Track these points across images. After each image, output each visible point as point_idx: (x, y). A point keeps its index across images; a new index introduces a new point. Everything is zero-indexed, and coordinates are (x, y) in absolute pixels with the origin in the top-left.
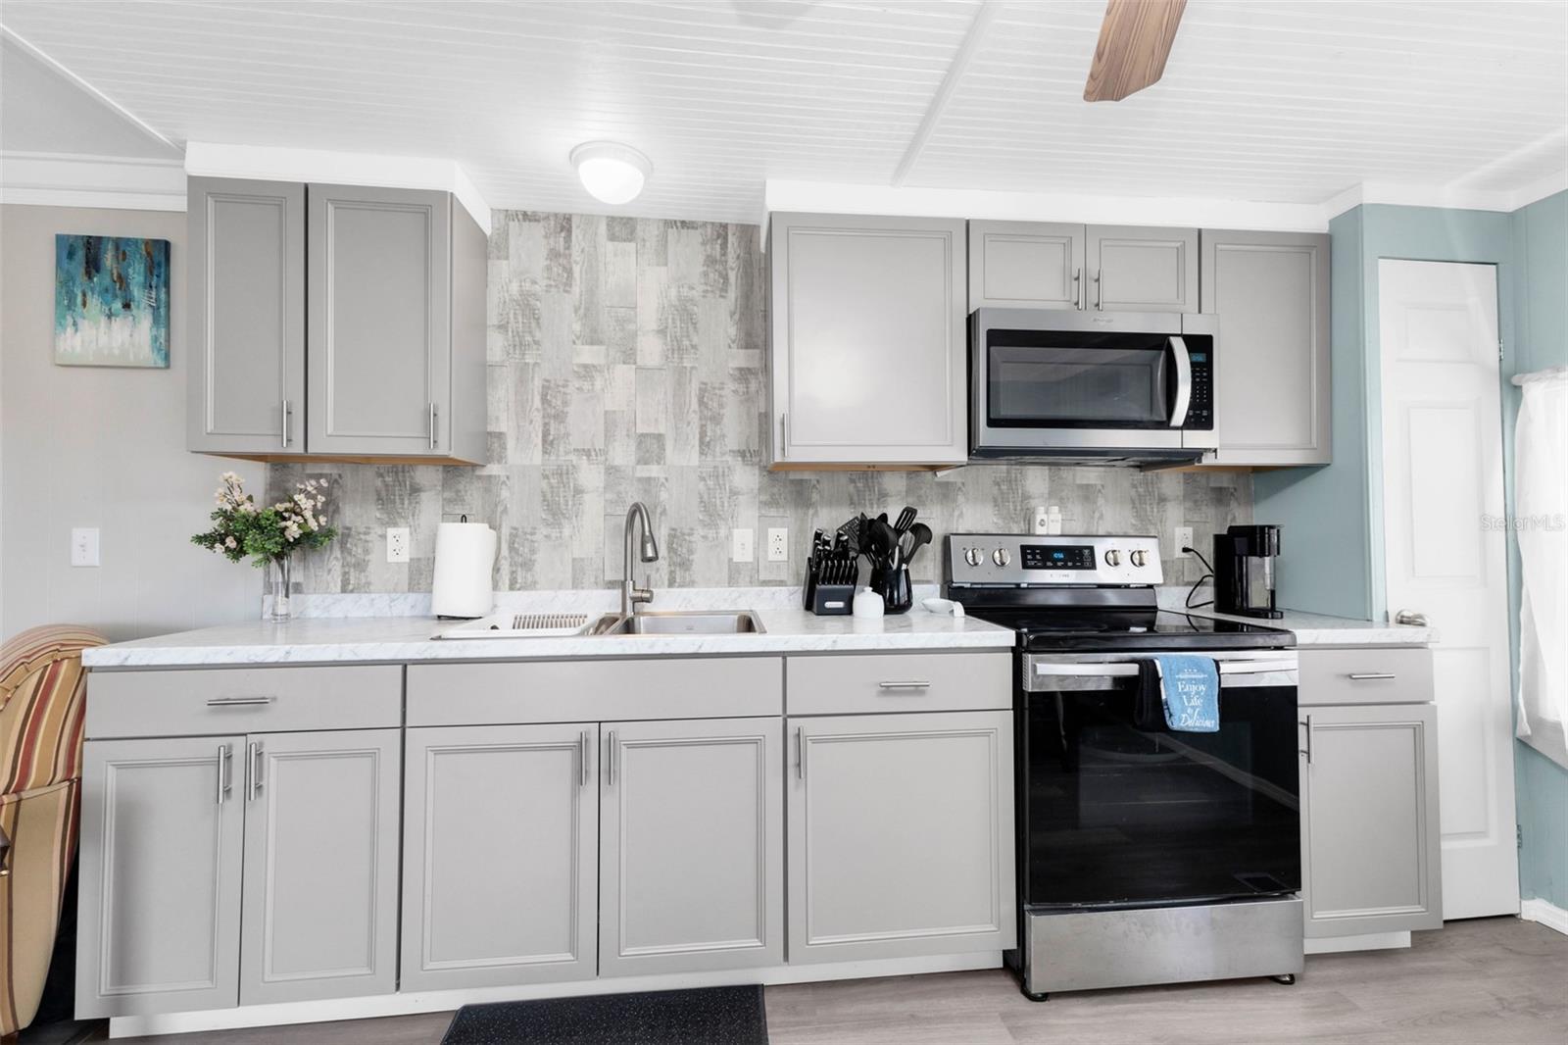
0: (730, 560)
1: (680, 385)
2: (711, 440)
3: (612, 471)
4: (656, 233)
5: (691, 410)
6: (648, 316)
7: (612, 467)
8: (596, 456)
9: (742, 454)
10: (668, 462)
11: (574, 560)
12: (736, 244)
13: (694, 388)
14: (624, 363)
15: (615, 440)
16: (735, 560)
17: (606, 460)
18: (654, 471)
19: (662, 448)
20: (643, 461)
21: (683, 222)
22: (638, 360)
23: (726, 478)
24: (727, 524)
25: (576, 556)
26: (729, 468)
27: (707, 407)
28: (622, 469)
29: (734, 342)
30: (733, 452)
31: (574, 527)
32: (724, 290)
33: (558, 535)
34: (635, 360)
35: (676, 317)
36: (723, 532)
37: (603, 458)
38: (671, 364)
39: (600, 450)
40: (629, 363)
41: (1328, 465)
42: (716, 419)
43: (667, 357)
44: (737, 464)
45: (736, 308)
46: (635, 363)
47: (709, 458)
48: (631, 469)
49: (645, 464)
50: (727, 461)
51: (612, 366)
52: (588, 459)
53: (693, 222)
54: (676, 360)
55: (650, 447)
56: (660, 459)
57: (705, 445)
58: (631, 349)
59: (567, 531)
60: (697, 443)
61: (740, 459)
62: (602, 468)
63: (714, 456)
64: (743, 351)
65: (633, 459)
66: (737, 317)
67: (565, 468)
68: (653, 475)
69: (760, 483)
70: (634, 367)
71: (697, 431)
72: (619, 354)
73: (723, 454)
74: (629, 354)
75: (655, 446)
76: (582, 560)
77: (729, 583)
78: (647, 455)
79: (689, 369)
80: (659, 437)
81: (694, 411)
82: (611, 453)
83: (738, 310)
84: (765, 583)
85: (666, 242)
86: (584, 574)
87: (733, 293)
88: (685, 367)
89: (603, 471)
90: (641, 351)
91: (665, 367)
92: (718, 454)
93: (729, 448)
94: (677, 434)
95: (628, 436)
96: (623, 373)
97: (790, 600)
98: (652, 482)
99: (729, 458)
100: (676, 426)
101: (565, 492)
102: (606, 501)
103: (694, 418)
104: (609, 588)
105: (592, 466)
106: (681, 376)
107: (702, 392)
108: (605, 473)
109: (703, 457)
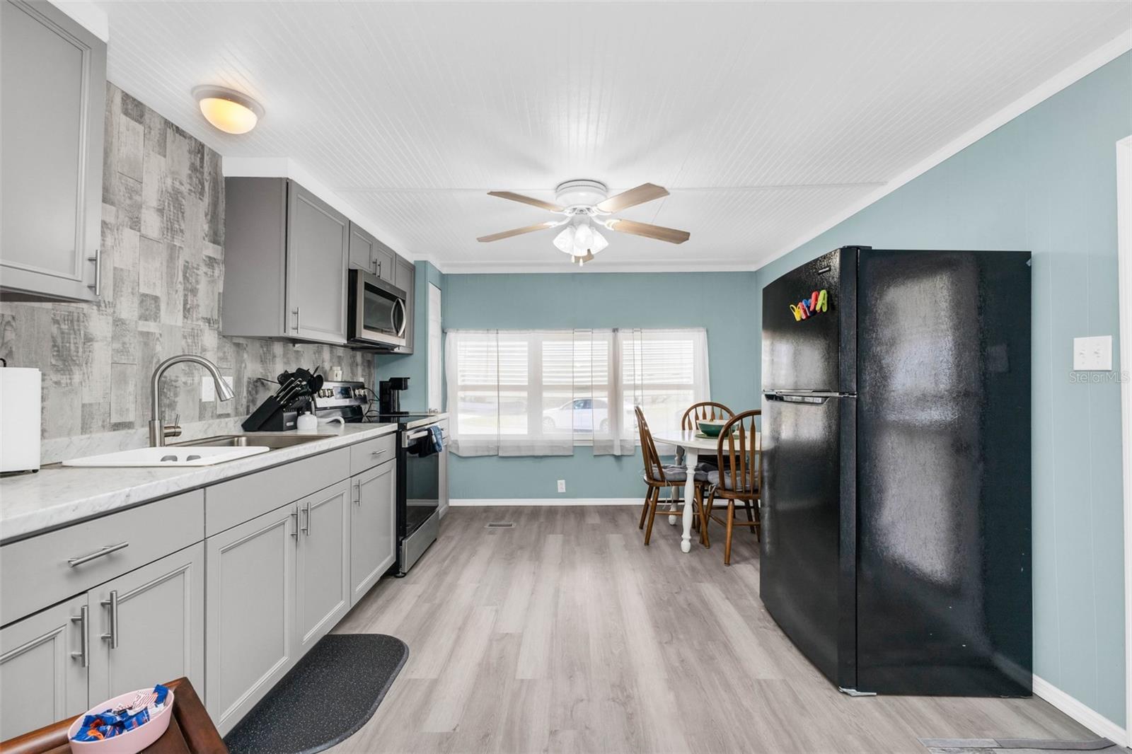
0: (200, 400)
1: (172, 258)
2: (190, 307)
3: (118, 322)
4: (159, 127)
5: (178, 282)
6: (151, 194)
7: (120, 320)
8: (106, 307)
9: (208, 321)
10: (162, 321)
11: (83, 405)
12: (209, 163)
13: (180, 263)
14: (131, 228)
15: (122, 296)
16: (203, 401)
17: (114, 312)
18: (151, 327)
19: (158, 308)
20: (144, 317)
21: (177, 128)
22: (142, 228)
23: (200, 338)
24: (199, 373)
25: (86, 401)
26: (201, 330)
27: (188, 281)
28: (127, 322)
29: (206, 236)
30: (203, 318)
31: (84, 374)
32: (202, 193)
33: (69, 381)
34: (140, 228)
35: (170, 202)
36: (196, 379)
37: (111, 310)
38: (165, 240)
39: (109, 302)
40: (134, 229)
41: (411, 354)
42: (194, 291)
43: (163, 234)
44: (205, 326)
45: (208, 211)
46: (140, 231)
47: (189, 322)
48: (134, 323)
49: (146, 320)
50: (200, 325)
51: (121, 227)
52: (99, 310)
53: (183, 131)
54: (169, 238)
55: (149, 306)
56: (156, 317)
57: (187, 311)
58: (137, 218)
59: (77, 377)
60: (181, 308)
61: (207, 324)
62: (110, 319)
63: (192, 321)
64: (212, 244)
65: (136, 314)
66: (209, 217)
67: (75, 314)
68: (152, 330)
69: (218, 343)
70: (138, 233)
71: (182, 299)
72: (127, 218)
73: (198, 320)
74: (135, 222)
75: (153, 306)
76: (91, 405)
77: (199, 417)
78: (147, 313)
79: (177, 248)
80: (156, 299)
81: (180, 282)
82: (118, 306)
83: (210, 213)
84: (220, 416)
85: (166, 137)
86: (93, 419)
87: (207, 199)
88: (175, 246)
89: (111, 321)
90: (145, 222)
91: (162, 241)
92: (194, 319)
93: (200, 316)
94: (169, 298)
95: (133, 294)
96: (129, 236)
97: (235, 427)
98: (150, 336)
99: (200, 323)
100: (168, 292)
101: (76, 338)
102: (113, 350)
103: (180, 287)
104: (114, 430)
105: (101, 317)
106: (173, 252)
107: (186, 268)
108: (114, 323)
109: (186, 320)
